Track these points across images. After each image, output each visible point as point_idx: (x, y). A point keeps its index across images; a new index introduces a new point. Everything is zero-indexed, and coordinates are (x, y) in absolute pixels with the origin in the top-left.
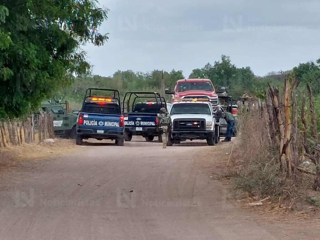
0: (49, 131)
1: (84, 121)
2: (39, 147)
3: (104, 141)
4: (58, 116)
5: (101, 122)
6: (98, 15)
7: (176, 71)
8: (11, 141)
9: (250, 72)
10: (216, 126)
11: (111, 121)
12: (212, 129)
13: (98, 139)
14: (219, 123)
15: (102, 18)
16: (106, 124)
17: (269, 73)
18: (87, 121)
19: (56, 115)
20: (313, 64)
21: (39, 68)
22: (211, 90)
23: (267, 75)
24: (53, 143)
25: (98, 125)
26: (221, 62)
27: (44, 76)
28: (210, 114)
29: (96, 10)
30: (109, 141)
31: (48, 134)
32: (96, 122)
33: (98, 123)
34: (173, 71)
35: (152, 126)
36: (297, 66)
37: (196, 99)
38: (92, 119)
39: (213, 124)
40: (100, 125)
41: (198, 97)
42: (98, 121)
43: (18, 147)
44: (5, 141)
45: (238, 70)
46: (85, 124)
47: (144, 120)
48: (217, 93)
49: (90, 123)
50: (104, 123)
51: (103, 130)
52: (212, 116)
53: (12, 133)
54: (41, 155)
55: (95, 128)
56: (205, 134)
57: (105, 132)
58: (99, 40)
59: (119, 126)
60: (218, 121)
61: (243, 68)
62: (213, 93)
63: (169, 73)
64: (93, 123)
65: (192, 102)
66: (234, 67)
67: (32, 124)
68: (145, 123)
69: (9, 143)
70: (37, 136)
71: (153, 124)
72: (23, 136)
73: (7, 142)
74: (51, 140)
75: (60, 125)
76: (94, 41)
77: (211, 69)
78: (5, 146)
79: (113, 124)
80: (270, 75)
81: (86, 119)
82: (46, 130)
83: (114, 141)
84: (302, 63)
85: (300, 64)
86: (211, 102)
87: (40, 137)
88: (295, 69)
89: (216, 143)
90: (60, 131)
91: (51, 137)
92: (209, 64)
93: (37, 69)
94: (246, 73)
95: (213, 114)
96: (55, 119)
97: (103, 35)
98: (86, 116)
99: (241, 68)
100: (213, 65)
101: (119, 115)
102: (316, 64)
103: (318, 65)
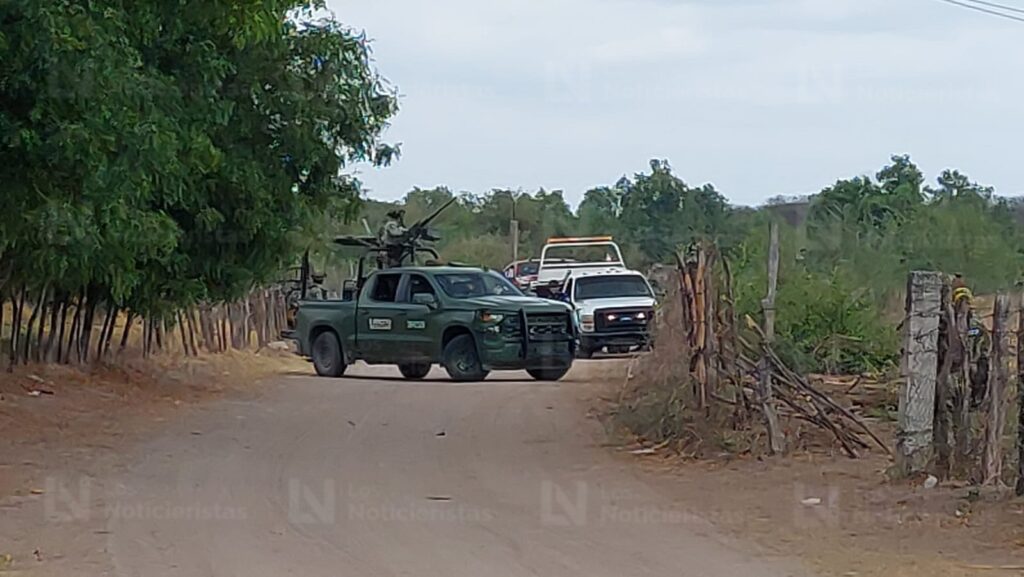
2: (260, 357)
6: (383, 107)
7: (549, 192)
8: (207, 345)
20: (867, 181)
23: (766, 203)
24: (286, 350)
26: (649, 172)
31: (275, 333)
34: (542, 193)
36: (831, 185)
43: (219, 355)
44: (196, 343)
53: (208, 329)
58: (385, 155)
63: (532, 195)
67: (245, 312)
69: (204, 348)
70: (254, 335)
72: (228, 337)
73: (200, 345)
74: (282, 344)
76: (373, 158)
77: (633, 191)
78: (195, 353)
84: (842, 179)
85: (839, 182)
87: (260, 337)
88: (826, 193)
91: (281, 338)
92: (624, 179)
94: (707, 199)
97: (392, 146)
100: (633, 181)
102: (874, 181)
103: (881, 185)
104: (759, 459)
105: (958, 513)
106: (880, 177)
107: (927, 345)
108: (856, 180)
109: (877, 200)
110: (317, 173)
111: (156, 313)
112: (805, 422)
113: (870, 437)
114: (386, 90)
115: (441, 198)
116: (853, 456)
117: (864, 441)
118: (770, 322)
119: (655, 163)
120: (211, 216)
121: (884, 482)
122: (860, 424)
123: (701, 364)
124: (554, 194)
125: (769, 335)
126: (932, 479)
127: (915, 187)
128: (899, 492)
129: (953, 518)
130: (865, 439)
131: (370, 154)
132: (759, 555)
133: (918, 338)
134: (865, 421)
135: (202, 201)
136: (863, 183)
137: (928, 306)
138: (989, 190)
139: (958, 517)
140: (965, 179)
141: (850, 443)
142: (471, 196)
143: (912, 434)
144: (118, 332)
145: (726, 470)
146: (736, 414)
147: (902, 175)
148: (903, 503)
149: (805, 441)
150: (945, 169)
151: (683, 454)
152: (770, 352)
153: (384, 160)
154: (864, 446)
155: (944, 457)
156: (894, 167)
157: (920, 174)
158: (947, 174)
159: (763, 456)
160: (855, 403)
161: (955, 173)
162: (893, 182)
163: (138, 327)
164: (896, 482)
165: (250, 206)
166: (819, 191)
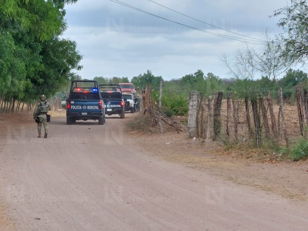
0: (59, 106)
1: (72, 106)
2: (55, 113)
3: (89, 121)
4: (64, 99)
5: (84, 106)
6: (79, 58)
9: (162, 78)
10: (135, 105)
11: (92, 105)
12: (133, 106)
13: (84, 120)
14: (136, 104)
15: (81, 59)
16: (88, 107)
17: (172, 79)
18: (74, 106)
19: (63, 99)
20: (192, 75)
21: (54, 79)
22: (133, 89)
25: (82, 109)
26: (147, 73)
27: (56, 82)
28: (132, 99)
29: (78, 55)
30: (92, 121)
31: (59, 107)
32: (81, 106)
33: (82, 107)
34: (123, 78)
35: (118, 108)
36: (184, 76)
37: (126, 93)
38: (78, 105)
39: (133, 103)
40: (84, 109)
41: (127, 92)
42: (82, 105)
45: (156, 78)
46: (72, 108)
47: (112, 104)
48: (136, 90)
49: (76, 108)
50: (87, 107)
51: (86, 112)
52: (133, 100)
54: (55, 116)
55: (81, 111)
56: (130, 108)
57: (88, 114)
58: (80, 68)
59: (98, 109)
60: (136, 103)
61: (158, 76)
62: (134, 90)
63: (121, 78)
64: (78, 107)
65: (124, 94)
66: (153, 76)
67: (51, 102)
68: (114, 106)
70: (54, 108)
71: (119, 106)
74: (60, 110)
75: (65, 103)
77: (142, 77)
79: (94, 107)
80: (173, 80)
81: (73, 105)
82: (58, 105)
83: (97, 121)
85: (186, 75)
86: (133, 94)
87: (55, 108)
88: (183, 78)
89: (134, 112)
90: (64, 106)
91: (60, 108)
92: (141, 74)
93: (53, 79)
94: (159, 79)
95: (133, 99)
96: (62, 100)
97: (81, 66)
98: (72, 102)
99: (157, 76)
100: (143, 75)
101: (98, 100)
102: (194, 75)
103: (195, 76)
104: (158, 134)
105: (200, 146)
106: (195, 74)
107: (194, 108)
108: (190, 75)
109: (194, 79)
110: (65, 71)
111: (30, 103)
112: (169, 126)
113: (183, 129)
114: (79, 54)
115: (101, 79)
116: (179, 133)
117: (181, 130)
118: (160, 103)
119: (148, 71)
120: (41, 80)
121: (184, 139)
122: (181, 126)
123: (146, 113)
124: (126, 78)
125: (160, 106)
126: (195, 138)
127: (202, 76)
128: (187, 141)
129: (198, 147)
130: (182, 129)
131: (76, 67)
132: (153, 156)
133: (192, 106)
134: (182, 125)
135: (39, 77)
136: (191, 75)
137: (194, 99)
138: (218, 77)
139: (199, 147)
140: (213, 74)
141: (178, 130)
142: (107, 78)
143: (191, 128)
144: (21, 107)
145: (150, 137)
146: (153, 124)
147: (200, 74)
148: (188, 143)
149: (168, 130)
150: (209, 72)
151: (141, 133)
152: (160, 110)
153: (80, 69)
154: (181, 131)
155: (198, 133)
156: (198, 72)
157: (203, 74)
158: (209, 73)
159: (158, 133)
160: (181, 121)
161: (211, 73)
162: (198, 75)
163: (25, 105)
164: (187, 139)
165: (50, 78)
166: (182, 77)
